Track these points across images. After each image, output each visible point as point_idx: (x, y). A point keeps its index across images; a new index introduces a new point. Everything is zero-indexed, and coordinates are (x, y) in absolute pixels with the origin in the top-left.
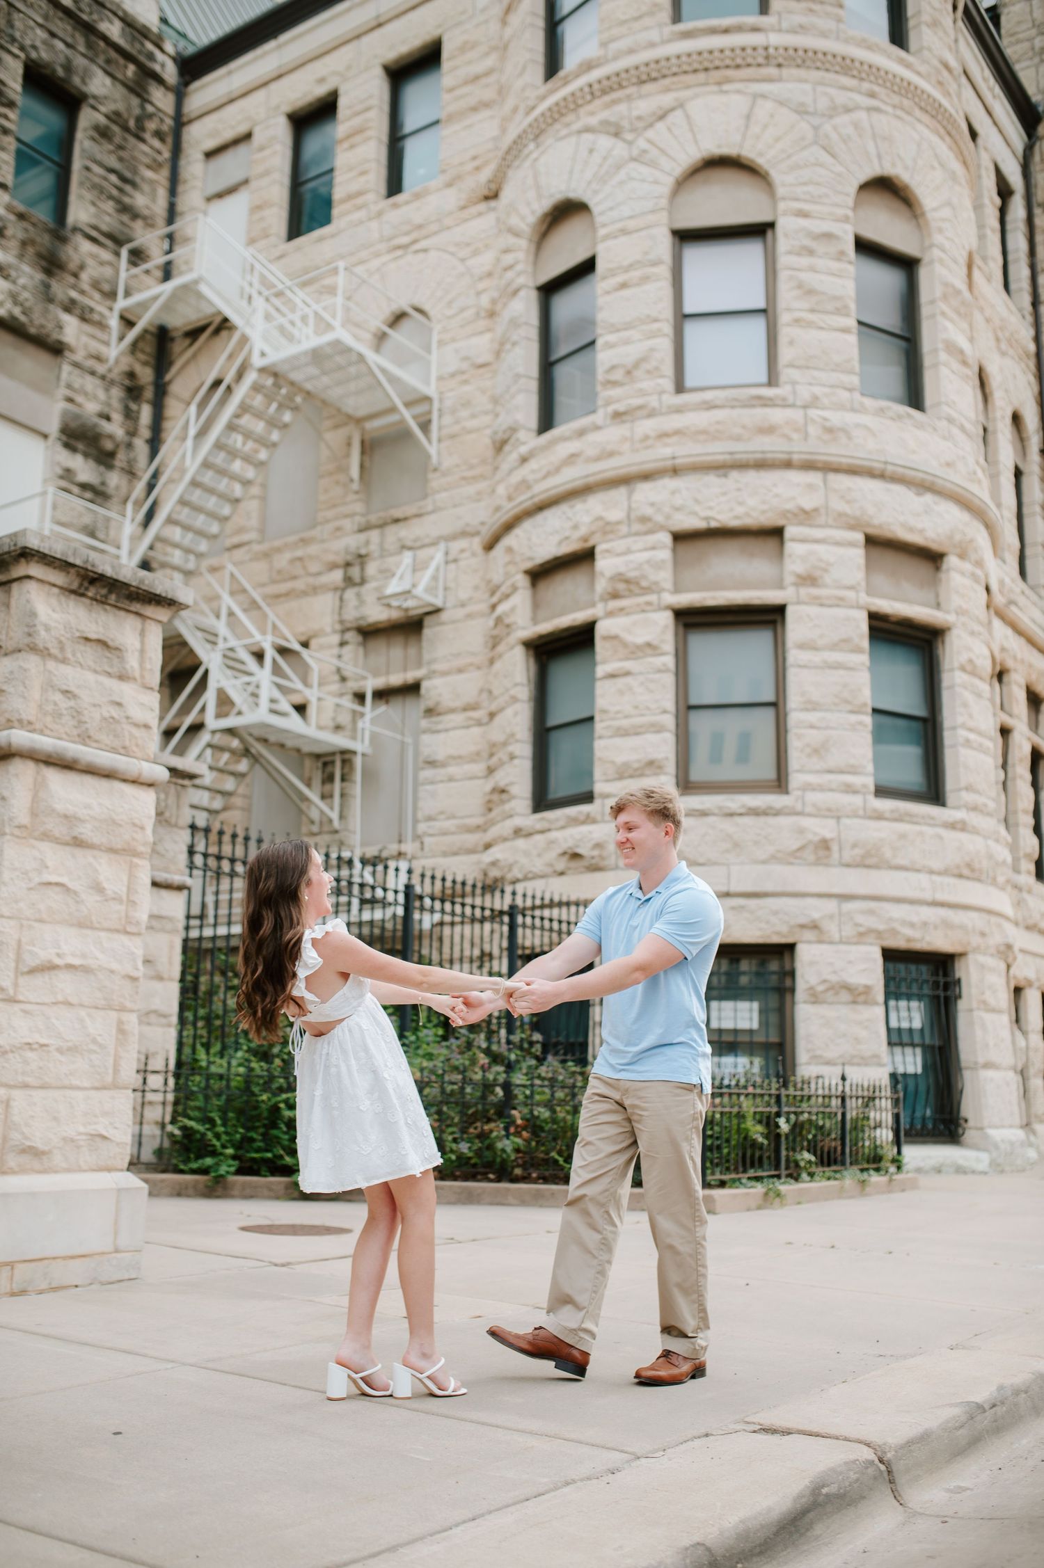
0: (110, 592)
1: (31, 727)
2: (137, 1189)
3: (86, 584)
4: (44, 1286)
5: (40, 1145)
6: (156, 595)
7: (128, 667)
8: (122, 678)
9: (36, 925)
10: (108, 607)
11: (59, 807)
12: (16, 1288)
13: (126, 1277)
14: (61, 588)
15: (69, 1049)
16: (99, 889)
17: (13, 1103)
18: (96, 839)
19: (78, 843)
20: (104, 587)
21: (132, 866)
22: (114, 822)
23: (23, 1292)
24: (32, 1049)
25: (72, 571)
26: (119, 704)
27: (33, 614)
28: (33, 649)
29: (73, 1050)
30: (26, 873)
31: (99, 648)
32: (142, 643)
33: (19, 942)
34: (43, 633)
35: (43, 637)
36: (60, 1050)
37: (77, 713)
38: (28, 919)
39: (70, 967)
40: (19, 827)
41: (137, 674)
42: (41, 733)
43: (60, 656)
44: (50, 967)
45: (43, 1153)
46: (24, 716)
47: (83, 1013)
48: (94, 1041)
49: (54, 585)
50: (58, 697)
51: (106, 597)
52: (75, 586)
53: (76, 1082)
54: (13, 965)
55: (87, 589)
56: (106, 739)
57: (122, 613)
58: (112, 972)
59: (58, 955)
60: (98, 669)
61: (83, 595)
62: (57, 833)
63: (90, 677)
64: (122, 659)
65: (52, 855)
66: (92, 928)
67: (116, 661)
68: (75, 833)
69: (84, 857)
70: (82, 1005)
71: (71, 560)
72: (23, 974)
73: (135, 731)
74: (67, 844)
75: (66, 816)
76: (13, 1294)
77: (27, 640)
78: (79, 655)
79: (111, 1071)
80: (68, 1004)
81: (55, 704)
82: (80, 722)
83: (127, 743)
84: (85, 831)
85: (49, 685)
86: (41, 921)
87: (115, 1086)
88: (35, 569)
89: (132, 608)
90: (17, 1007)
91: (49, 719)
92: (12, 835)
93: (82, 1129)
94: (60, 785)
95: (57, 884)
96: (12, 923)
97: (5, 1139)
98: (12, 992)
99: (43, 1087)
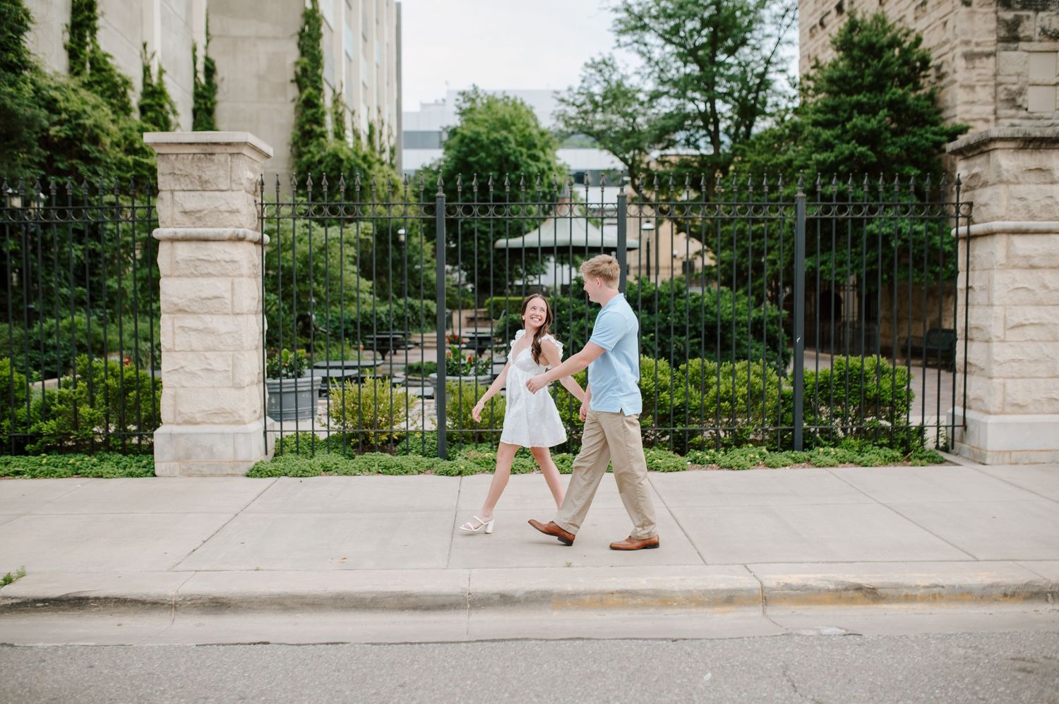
0: (1041, 143)
1: (1003, 219)
3: (1027, 144)
4: (1027, 461)
5: (1020, 402)
8: (1052, 183)
9: (1013, 307)
10: (1042, 150)
11: (1020, 253)
12: (1013, 461)
14: (1014, 148)
16: (1045, 287)
17: (1007, 385)
18: (1043, 264)
19: (1032, 267)
20: (1038, 142)
22: (1051, 255)
23: (1016, 463)
24: (1015, 362)
25: (1018, 140)
26: (1051, 197)
27: (1000, 166)
28: (1001, 182)
29: (1037, 361)
30: (1006, 285)
31: (1038, 172)
33: (1005, 316)
34: (1005, 174)
35: (1005, 176)
36: (1029, 361)
37: (1027, 208)
38: (1009, 305)
39: (1032, 324)
40: (1001, 265)
42: (1009, 220)
43: (1016, 181)
44: (1022, 325)
45: (1023, 406)
46: (999, 214)
47: (1041, 344)
48: (1048, 356)
49: (1010, 148)
50: (1016, 202)
51: (1039, 146)
52: (1021, 146)
53: (1039, 375)
54: (1002, 326)
55: (1028, 146)
56: (1045, 215)
57: (1052, 151)
59: (1025, 320)
60: (1038, 182)
61: (1027, 149)
62: (1020, 264)
63: (1034, 187)
64: (1051, 174)
65: (1017, 274)
66: (1044, 305)
67: (1048, 176)
68: (1031, 263)
69: (1039, 273)
70: (1040, 341)
71: (1016, 136)
72: (1008, 329)
74: (1027, 269)
75: (1025, 256)
76: (1011, 464)
77: (998, 178)
78: (1026, 179)
80: (1032, 340)
81: (1015, 205)
82: (1029, 210)
84: (1036, 262)
85: (1011, 197)
86: (1015, 305)
88: (999, 145)
90: (1006, 344)
91: (1012, 213)
92: (998, 269)
93: (1044, 396)
94: (1021, 244)
95: (1023, 288)
97: (1004, 400)
98: (1002, 337)
99: (1022, 377)
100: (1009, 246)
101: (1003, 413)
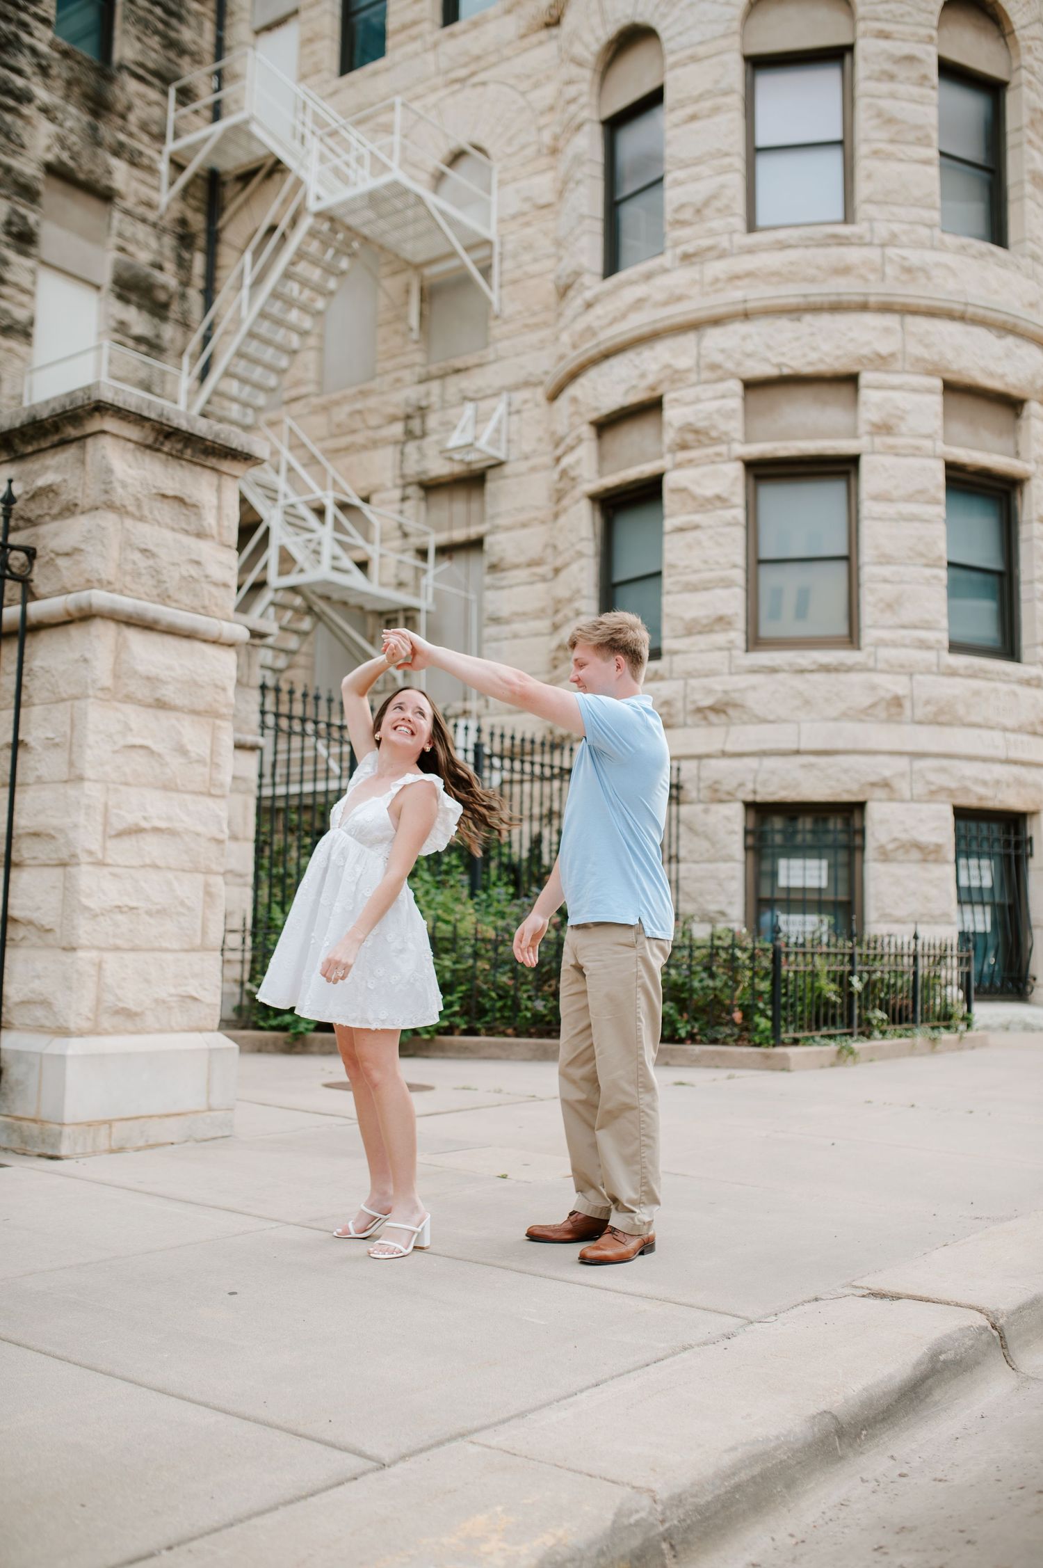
0: (186, 446)
1: (110, 587)
2: (228, 1049)
3: (161, 439)
4: (141, 1143)
5: (131, 1005)
6: (232, 449)
7: (205, 524)
8: (200, 535)
9: (122, 788)
10: (184, 463)
11: (141, 668)
12: (114, 1145)
13: (220, 1134)
14: (136, 443)
15: (158, 912)
16: (182, 751)
17: (104, 966)
18: (179, 701)
19: (161, 705)
20: (180, 441)
21: (215, 729)
22: (196, 683)
23: (121, 1150)
24: (121, 912)
25: (147, 425)
26: (198, 563)
27: (110, 471)
28: (110, 506)
29: (162, 912)
30: (110, 736)
31: (176, 505)
32: (219, 499)
33: (106, 805)
34: (120, 490)
35: (120, 495)
36: (149, 913)
37: (156, 572)
38: (114, 782)
39: (156, 830)
40: (102, 689)
41: (215, 532)
42: (121, 593)
43: (137, 514)
44: (139, 830)
45: (136, 1014)
46: (104, 576)
47: (170, 875)
48: (182, 903)
49: (129, 440)
50: (137, 556)
51: (181, 451)
52: (150, 441)
53: (165, 944)
54: (100, 828)
55: (162, 444)
56: (186, 599)
57: (198, 469)
58: (198, 835)
59: (145, 818)
60: (176, 526)
61: (158, 450)
62: (139, 695)
63: (169, 535)
64: (199, 516)
65: (135, 717)
66: (177, 790)
67: (193, 518)
68: (158, 695)
69: (167, 719)
70: (169, 868)
71: (146, 414)
72: (110, 837)
73: (213, 590)
74: (149, 706)
75: (148, 678)
76: (112, 1151)
77: (104, 497)
78: (156, 513)
79: (199, 933)
80: (155, 867)
81: (134, 563)
82: (159, 581)
83: (207, 603)
84: (169, 693)
85: (128, 544)
86: (126, 784)
87: (204, 948)
88: (110, 424)
89: (208, 464)
90: (106, 870)
91: (128, 579)
92: (96, 697)
93: (173, 991)
94: (142, 647)
95: (142, 747)
96: (98, 785)
97: (99, 1001)
98: (100, 856)
99: (133, 949)
100: (120, 649)
101: (95, 1031)
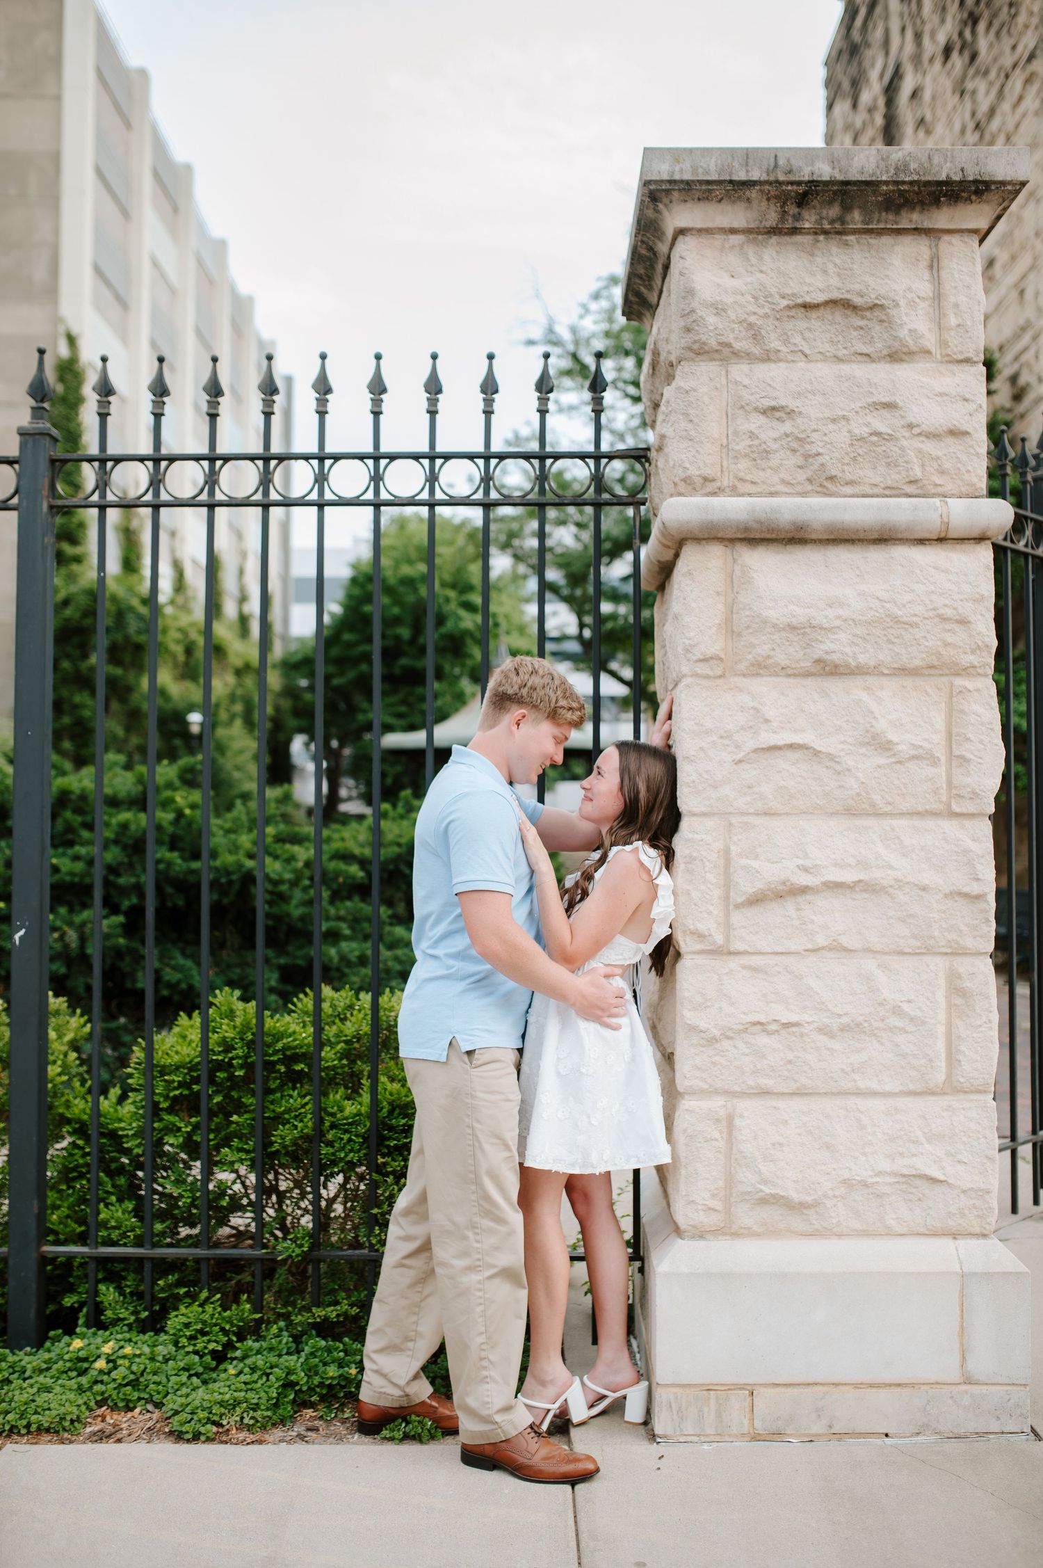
0: (847, 208)
1: (711, 487)
2: (1018, 1274)
3: (792, 209)
4: (818, 1428)
5: (789, 1191)
6: (940, 183)
7: (903, 333)
8: (896, 356)
9: (758, 821)
10: (851, 238)
11: (774, 614)
12: (760, 1427)
13: (995, 1427)
14: (747, 231)
15: (844, 1028)
16: (879, 744)
17: (737, 1122)
18: (866, 657)
19: (829, 669)
20: (831, 203)
21: (953, 695)
22: (897, 621)
23: (776, 1436)
24: (769, 1033)
25: (753, 193)
26: (890, 406)
28: (702, 352)
29: (851, 1029)
30: (729, 736)
31: (838, 315)
32: (937, 281)
33: (727, 853)
34: (712, 320)
36: (825, 1032)
37: (798, 442)
38: (743, 814)
39: (832, 888)
40: (705, 660)
41: (930, 342)
42: (735, 492)
43: (756, 351)
44: (791, 892)
45: (803, 1206)
46: (693, 471)
47: (870, 964)
48: (897, 1011)
49: (733, 231)
50: (755, 422)
51: (841, 220)
52: (772, 218)
53: (862, 1084)
54: (717, 893)
55: (797, 218)
56: (870, 474)
57: (886, 240)
58: (924, 889)
59: (806, 870)
60: (842, 353)
61: (794, 231)
62: (781, 658)
63: (823, 371)
64: (888, 323)
66: (878, 815)
67: (877, 329)
68: (818, 652)
69: (842, 692)
70: (869, 951)
71: (741, 176)
72: (737, 906)
73: (929, 446)
74: (808, 675)
75: (793, 628)
76: (756, 1438)
77: (687, 340)
78: (797, 339)
79: (942, 1064)
80: (839, 950)
81: (752, 435)
82: (807, 457)
83: (918, 473)
84: (838, 647)
85: (738, 407)
86: (767, 813)
87: (952, 1088)
89: (904, 224)
90: (733, 963)
91: (743, 464)
92: (695, 675)
93: (885, 1165)
94: (777, 576)
95: (791, 747)
96: (709, 823)
97: (730, 1181)
98: (719, 939)
99: (801, 1093)
100: (734, 584)
101: (728, 1230)
